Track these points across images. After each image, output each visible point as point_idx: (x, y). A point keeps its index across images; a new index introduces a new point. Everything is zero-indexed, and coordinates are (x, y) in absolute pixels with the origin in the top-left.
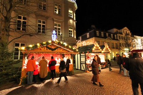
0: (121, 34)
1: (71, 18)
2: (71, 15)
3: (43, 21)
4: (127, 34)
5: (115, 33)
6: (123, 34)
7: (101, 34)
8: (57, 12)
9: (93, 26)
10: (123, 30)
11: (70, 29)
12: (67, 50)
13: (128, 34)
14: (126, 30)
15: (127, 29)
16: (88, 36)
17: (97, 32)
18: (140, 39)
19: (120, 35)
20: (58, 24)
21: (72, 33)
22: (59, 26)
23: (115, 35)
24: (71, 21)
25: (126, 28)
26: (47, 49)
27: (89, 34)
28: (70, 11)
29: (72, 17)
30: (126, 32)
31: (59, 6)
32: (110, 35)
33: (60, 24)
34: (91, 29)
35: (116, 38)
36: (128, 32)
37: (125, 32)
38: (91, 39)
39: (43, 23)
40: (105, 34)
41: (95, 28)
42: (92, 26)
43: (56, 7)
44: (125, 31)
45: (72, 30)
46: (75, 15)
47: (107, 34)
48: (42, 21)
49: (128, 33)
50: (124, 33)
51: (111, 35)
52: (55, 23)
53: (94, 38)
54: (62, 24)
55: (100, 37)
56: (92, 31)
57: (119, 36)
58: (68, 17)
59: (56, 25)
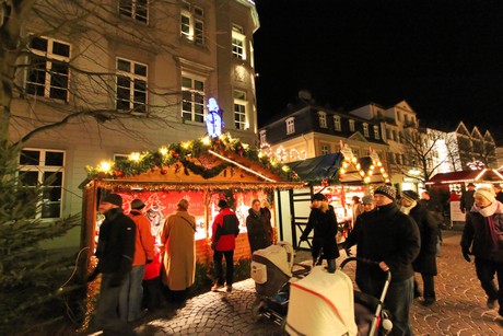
0: (392, 121)
1: (240, 61)
2: (240, 51)
3: (136, 65)
4: (408, 125)
5: (374, 118)
6: (397, 123)
7: (333, 120)
8: (191, 35)
9: (304, 95)
10: (396, 110)
11: (237, 102)
12: (254, 175)
13: (412, 125)
14: (404, 111)
15: (408, 108)
16: (290, 128)
17: (321, 113)
18: (443, 141)
19: (388, 126)
20: (193, 77)
21: (246, 114)
22: (199, 85)
23: (375, 127)
24: (241, 71)
25: (403, 104)
26: (186, 173)
27: (295, 121)
28: (237, 36)
29: (244, 57)
30: (405, 116)
31: (198, 12)
32: (359, 127)
33: (202, 80)
34: (298, 104)
35: (377, 137)
36: (412, 116)
37: (403, 118)
38: (302, 138)
39: (136, 72)
40: (345, 123)
41: (313, 101)
42: (300, 93)
43: (187, 15)
44: (402, 113)
45: (244, 103)
46: (252, 50)
47: (351, 121)
48: (133, 63)
49: (410, 119)
50: (399, 119)
51: (362, 127)
52: (183, 73)
53: (312, 134)
54: (209, 78)
55: (330, 130)
56: (303, 110)
57: (387, 131)
58: (229, 58)
59: (187, 82)
